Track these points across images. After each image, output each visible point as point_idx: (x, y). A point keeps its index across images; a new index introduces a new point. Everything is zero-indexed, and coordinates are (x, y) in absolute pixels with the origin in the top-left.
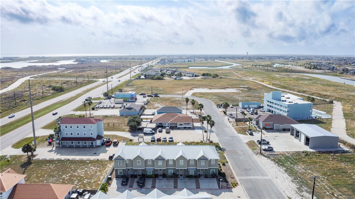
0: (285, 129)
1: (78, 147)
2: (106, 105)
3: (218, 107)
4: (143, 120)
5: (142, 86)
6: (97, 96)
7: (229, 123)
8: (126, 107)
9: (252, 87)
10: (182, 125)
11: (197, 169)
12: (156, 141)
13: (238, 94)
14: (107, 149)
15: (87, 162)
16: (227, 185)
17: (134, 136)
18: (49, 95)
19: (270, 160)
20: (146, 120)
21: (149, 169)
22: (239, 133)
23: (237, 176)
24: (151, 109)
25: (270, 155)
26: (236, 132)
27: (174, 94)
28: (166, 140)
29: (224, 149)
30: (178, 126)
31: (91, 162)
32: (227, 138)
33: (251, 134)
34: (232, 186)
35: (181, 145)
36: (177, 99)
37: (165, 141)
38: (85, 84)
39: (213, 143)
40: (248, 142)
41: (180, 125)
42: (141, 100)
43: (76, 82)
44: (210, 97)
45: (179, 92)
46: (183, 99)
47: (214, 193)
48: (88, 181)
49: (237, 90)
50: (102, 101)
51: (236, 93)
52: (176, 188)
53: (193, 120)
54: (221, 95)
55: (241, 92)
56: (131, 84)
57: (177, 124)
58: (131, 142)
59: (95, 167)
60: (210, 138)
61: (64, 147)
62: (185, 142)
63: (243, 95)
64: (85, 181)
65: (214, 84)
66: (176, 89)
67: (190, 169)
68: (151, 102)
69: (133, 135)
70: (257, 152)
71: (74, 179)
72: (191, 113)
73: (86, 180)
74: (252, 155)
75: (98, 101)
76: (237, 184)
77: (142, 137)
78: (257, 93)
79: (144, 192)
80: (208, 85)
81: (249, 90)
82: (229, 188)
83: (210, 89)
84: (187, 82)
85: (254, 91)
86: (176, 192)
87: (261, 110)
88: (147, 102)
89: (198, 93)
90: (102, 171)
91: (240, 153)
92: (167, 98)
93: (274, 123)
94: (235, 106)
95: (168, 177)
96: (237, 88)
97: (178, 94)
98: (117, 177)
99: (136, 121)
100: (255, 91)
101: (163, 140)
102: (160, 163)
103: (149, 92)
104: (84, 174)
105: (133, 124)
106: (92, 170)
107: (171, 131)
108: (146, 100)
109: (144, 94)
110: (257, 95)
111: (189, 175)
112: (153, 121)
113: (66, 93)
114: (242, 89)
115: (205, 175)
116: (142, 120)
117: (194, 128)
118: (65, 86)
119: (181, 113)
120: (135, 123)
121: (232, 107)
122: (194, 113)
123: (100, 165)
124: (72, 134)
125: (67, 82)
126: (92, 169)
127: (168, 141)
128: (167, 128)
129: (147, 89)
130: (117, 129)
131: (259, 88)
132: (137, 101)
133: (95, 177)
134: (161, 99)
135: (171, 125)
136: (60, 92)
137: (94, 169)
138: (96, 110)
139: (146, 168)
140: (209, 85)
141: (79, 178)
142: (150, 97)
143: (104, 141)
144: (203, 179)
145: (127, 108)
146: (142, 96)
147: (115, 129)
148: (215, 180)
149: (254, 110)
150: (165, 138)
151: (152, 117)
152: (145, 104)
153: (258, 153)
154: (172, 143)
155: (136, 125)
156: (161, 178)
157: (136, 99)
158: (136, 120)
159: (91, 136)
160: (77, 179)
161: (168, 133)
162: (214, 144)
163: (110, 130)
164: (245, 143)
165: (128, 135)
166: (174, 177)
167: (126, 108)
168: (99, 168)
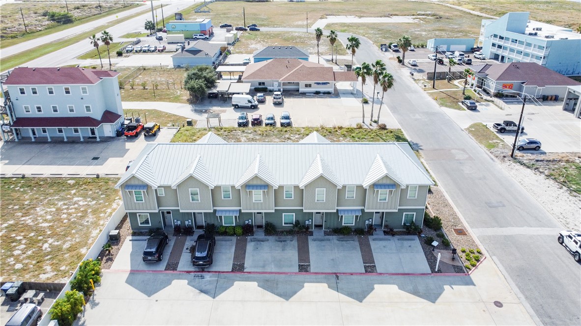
0: (548, 97)
1: (58, 142)
2: (147, 45)
3: (382, 50)
4: (224, 77)
5: (226, 11)
6: (136, 29)
7: (414, 82)
8: (187, 47)
9: (441, 13)
10: (310, 86)
11: (366, 211)
12: (250, 125)
13: (418, 25)
14: (128, 145)
15: (69, 182)
16: (453, 259)
17: (200, 112)
18: (40, 29)
19: (543, 176)
20: (229, 77)
21: (226, 211)
22: (442, 105)
23: (472, 227)
24: (242, 53)
25: (537, 161)
26: (434, 102)
27: (290, 26)
28: (275, 122)
29: (417, 144)
30: (302, 90)
31: (80, 182)
32: (418, 116)
33: (473, 108)
34: (467, 264)
35: (316, 142)
36: (297, 34)
37: (271, 124)
38: (116, 11)
39: (387, 129)
40: (471, 126)
41: (306, 86)
42: (221, 37)
43: (100, 6)
44: (362, 31)
45: (300, 23)
46: (307, 34)
47: (421, 288)
48: (56, 243)
49: (414, 19)
50: (142, 39)
51: (414, 24)
52: (307, 271)
53: (335, 77)
54: (383, 27)
55: (422, 22)
56: (205, 9)
57: (299, 83)
58: (189, 127)
59: (85, 197)
60: (378, 117)
61: (24, 141)
62: (319, 126)
63: (429, 27)
64: (46, 245)
65: (367, 9)
66: (292, 16)
67: (344, 211)
68: (243, 40)
69: (196, 111)
70: (502, 155)
71: (19, 238)
72: (328, 61)
73: (50, 241)
74: (491, 161)
75: (135, 39)
76: (479, 253)
77: (217, 116)
78: (456, 24)
79: (208, 287)
80: (354, 10)
81: (437, 18)
82: (459, 270)
83: (361, 17)
84: (313, 6)
85: (447, 20)
86: (306, 285)
87: (477, 56)
88: (233, 40)
89: (337, 24)
90: (101, 212)
91: (460, 156)
92: (276, 33)
93: (523, 83)
94: (418, 47)
95: (282, 232)
96: (413, 15)
97: (298, 26)
98: (137, 233)
99: (205, 77)
100: (450, 21)
101: (268, 122)
102: (258, 195)
103: (239, 23)
104: (50, 221)
105: (195, 83)
106: (76, 209)
107: (285, 100)
108: (232, 35)
109: (230, 26)
110: (456, 27)
111: (339, 227)
112: (245, 78)
113: (76, 26)
114: (424, 17)
115: (386, 226)
116: (221, 76)
117: (336, 94)
118: (75, 14)
119: (307, 59)
120: (201, 82)
121: (413, 50)
122: (334, 61)
123: (100, 193)
124: (39, 109)
125: (84, 6)
126: (75, 203)
127: (278, 125)
128: (275, 93)
129: (237, 17)
130: (162, 95)
131: (456, 16)
132: (213, 39)
133: (77, 233)
134: (262, 34)
135: (285, 87)
136: (64, 24)
137: (81, 203)
138: (126, 56)
139: (215, 208)
140: (356, 10)
141: (32, 234)
142: (242, 32)
143: (123, 124)
144: (381, 240)
145: (188, 51)
146: (225, 30)
147: (159, 95)
148: (416, 243)
149: (463, 55)
150: (272, 119)
151: (243, 68)
152: (228, 44)
153: (504, 157)
154: (288, 129)
155: (204, 86)
156: (260, 234)
157: (211, 34)
158: (205, 74)
159: (86, 114)
160: (25, 237)
161: (278, 104)
162: (391, 132)
163: (146, 99)
164: (463, 128)
165: (185, 111)
166: (298, 233)
167: (186, 51)
168: (94, 202)
